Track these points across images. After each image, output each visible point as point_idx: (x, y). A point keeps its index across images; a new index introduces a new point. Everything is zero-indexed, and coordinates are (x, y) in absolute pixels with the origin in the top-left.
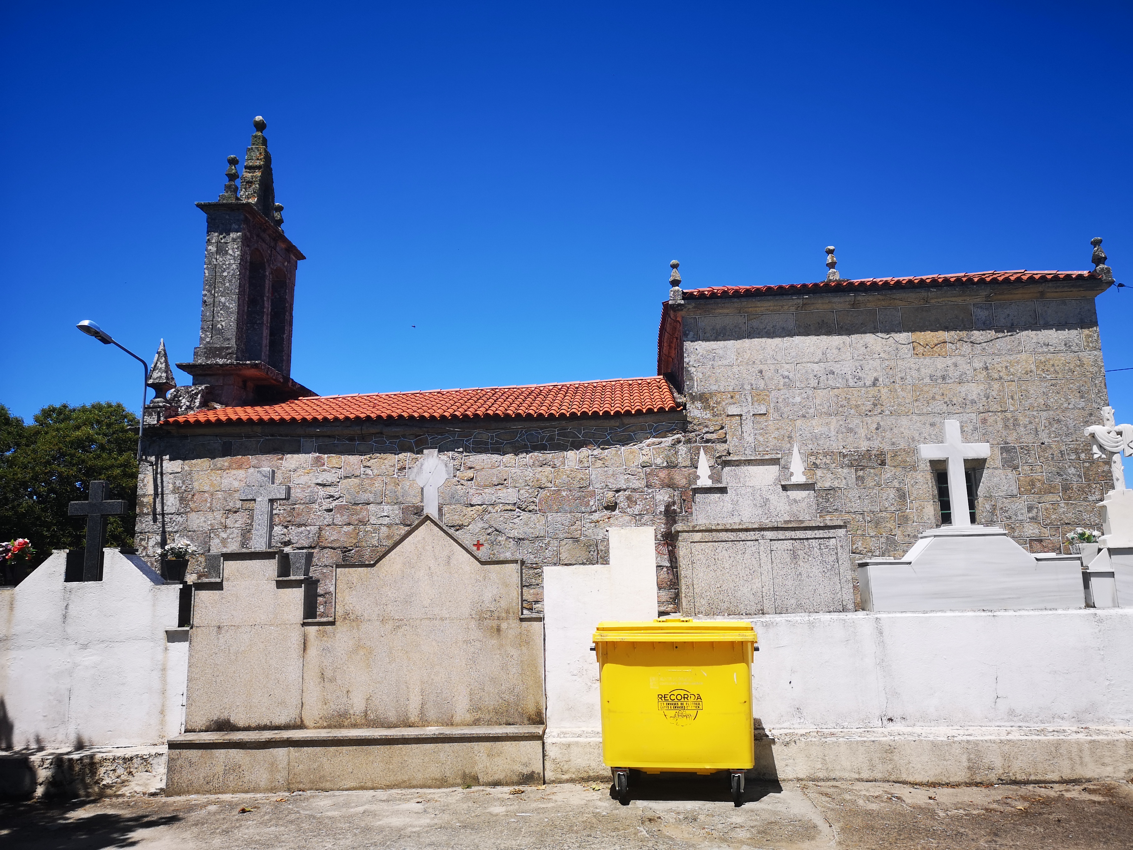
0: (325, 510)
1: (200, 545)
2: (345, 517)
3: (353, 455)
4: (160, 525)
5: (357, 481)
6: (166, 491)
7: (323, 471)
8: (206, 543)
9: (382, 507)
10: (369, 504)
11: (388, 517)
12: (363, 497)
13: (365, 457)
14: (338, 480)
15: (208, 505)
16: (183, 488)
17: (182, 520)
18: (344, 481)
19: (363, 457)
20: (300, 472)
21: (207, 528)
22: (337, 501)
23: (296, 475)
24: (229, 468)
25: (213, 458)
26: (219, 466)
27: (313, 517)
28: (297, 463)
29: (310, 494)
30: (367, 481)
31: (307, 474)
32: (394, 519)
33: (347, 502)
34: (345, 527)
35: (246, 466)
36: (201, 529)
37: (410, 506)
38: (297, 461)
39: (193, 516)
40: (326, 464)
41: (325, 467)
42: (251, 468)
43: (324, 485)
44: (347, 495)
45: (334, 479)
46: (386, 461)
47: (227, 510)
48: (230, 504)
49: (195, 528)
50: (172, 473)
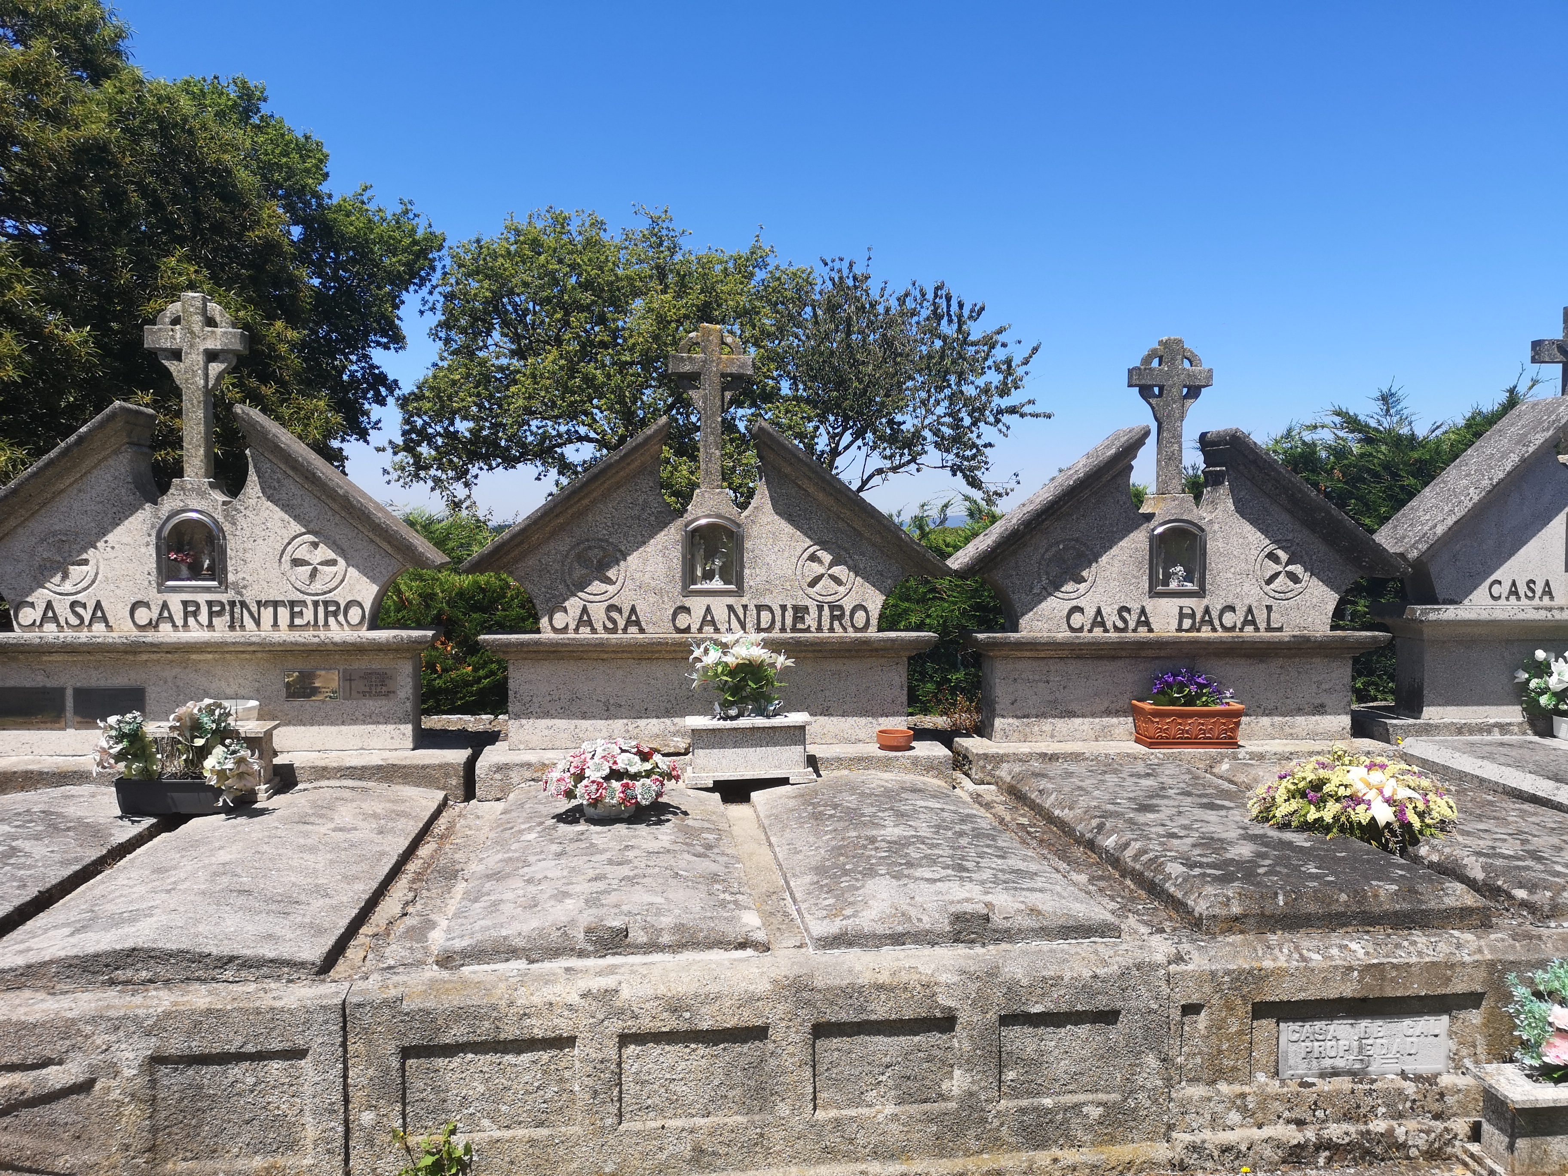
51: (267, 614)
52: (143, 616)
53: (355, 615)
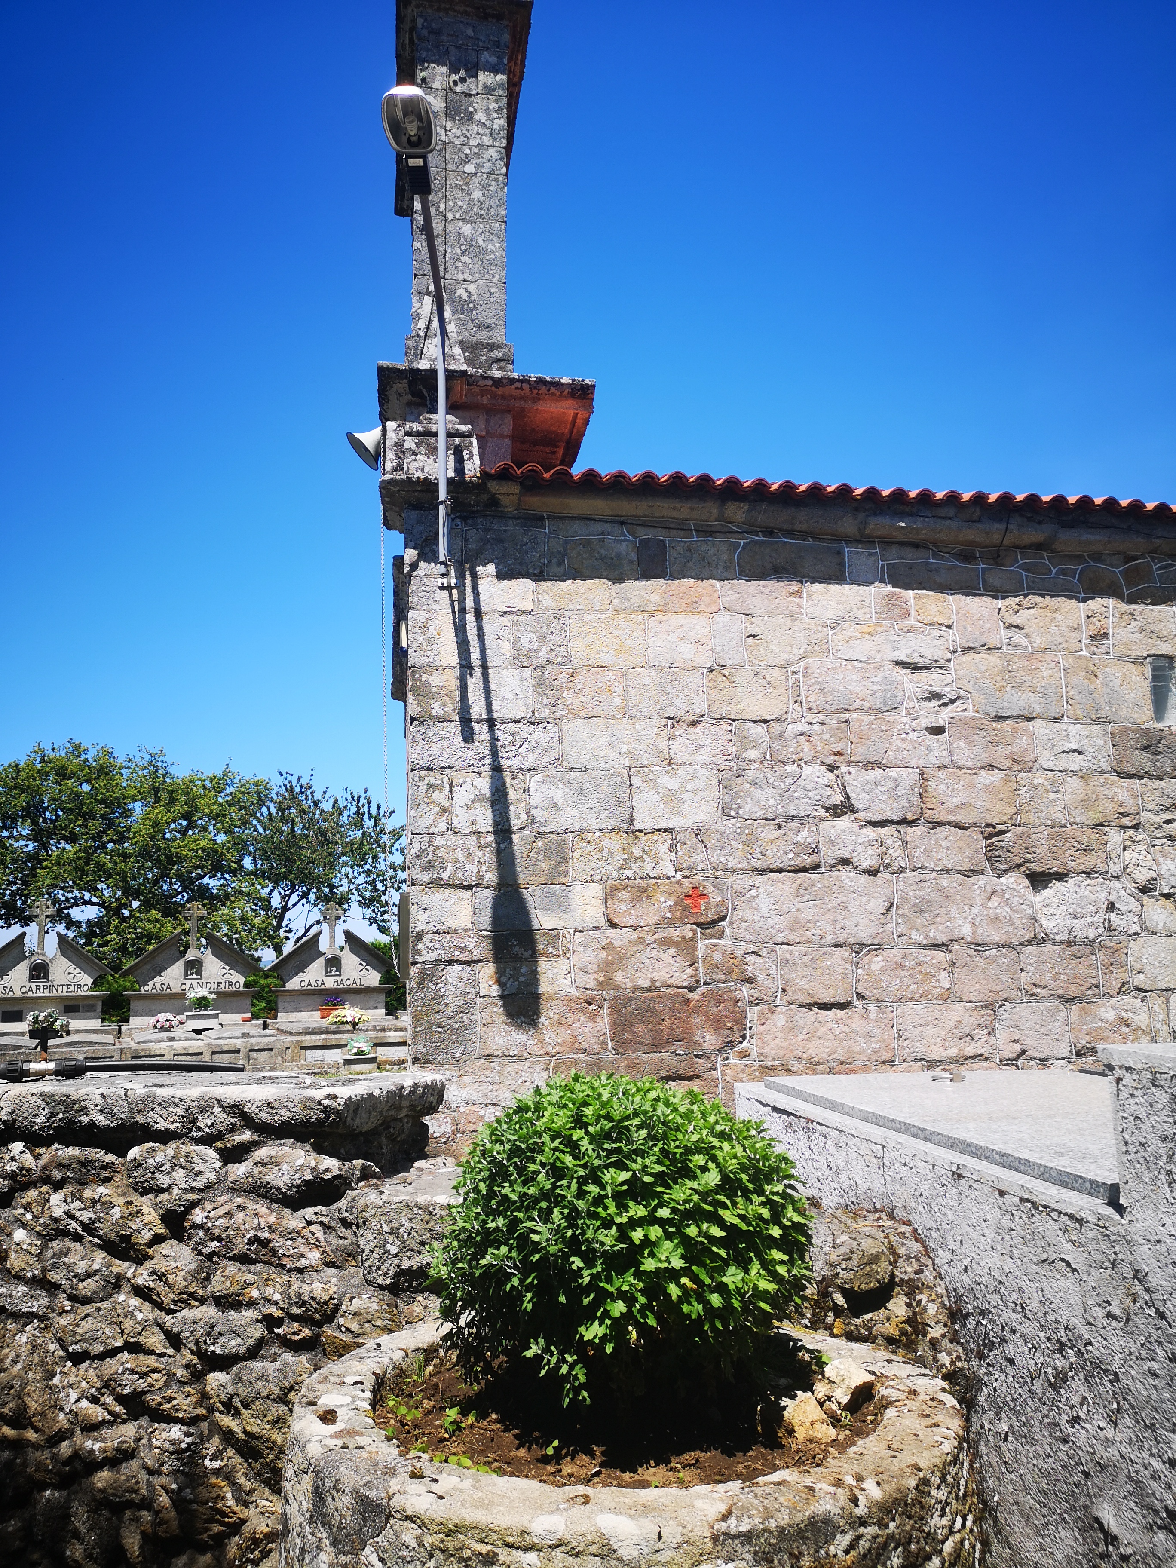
0: (927, 729)
1: (606, 806)
2: (978, 749)
3: (975, 595)
4: (485, 750)
5: (993, 659)
6: (493, 660)
7: (909, 631)
8: (618, 801)
9: (1064, 727)
10: (1029, 719)
11: (1080, 753)
12: (1015, 699)
13: (1007, 602)
14: (949, 656)
15: (618, 701)
16: (544, 653)
17: (546, 737)
18: (964, 658)
19: (1000, 603)
20: (850, 629)
21: (619, 762)
22: (950, 707)
23: (840, 637)
24: (663, 610)
25: (618, 579)
26: (635, 601)
27: (899, 743)
28: (841, 607)
29: (884, 687)
30: (1019, 663)
31: (869, 637)
32: (1094, 758)
33: (977, 712)
34: (983, 773)
35: (708, 606)
36: (603, 765)
37: (1129, 729)
38: (838, 603)
39: (575, 729)
40: (913, 613)
41: (912, 621)
42: (723, 612)
43: (915, 667)
44: (975, 694)
45: (940, 653)
46: (1059, 616)
47: (669, 718)
48: (676, 701)
49: (584, 762)
50: (506, 613)
51: (60, 988)
52: (24, 990)
53: (86, 988)
